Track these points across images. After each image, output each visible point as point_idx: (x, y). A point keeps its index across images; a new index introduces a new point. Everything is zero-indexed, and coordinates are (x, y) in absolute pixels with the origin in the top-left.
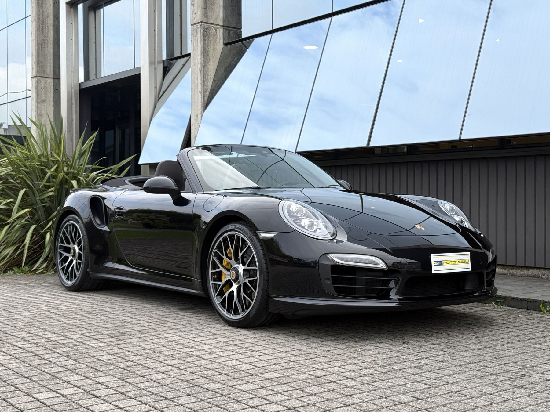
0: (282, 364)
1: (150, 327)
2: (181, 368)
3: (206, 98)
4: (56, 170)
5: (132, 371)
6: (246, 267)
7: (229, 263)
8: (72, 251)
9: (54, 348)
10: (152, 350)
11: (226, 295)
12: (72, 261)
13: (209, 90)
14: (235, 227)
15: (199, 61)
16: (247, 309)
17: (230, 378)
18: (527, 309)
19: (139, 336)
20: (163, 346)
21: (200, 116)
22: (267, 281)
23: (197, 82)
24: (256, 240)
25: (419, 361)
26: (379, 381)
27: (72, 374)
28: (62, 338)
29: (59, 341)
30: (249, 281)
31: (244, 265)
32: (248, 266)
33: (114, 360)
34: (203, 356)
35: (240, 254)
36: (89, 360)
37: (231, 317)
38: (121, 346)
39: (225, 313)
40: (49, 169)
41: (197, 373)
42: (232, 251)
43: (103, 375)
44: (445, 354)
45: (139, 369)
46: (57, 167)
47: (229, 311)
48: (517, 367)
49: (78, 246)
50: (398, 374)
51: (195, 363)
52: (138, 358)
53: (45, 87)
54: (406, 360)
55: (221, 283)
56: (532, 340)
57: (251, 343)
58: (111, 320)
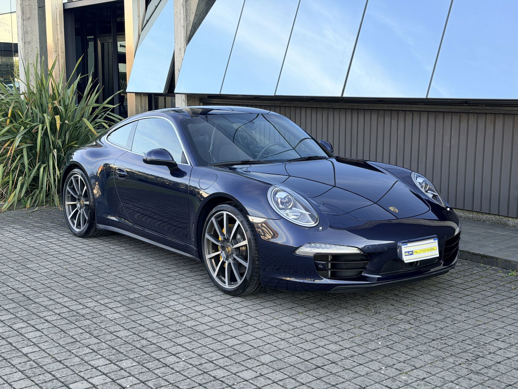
0: (274, 344)
1: (155, 291)
2: (190, 349)
3: (189, 32)
5: (147, 352)
9: (77, 320)
10: (161, 323)
13: (191, 24)
17: (232, 362)
19: (147, 303)
20: (170, 318)
21: (183, 50)
23: (179, 17)
25: (390, 337)
26: (358, 366)
27: (97, 357)
28: (81, 307)
29: (79, 311)
33: (130, 337)
34: (206, 332)
36: (109, 337)
38: (133, 318)
41: (203, 356)
43: (124, 358)
44: (411, 328)
45: (153, 350)
48: (473, 345)
50: (373, 357)
51: (199, 341)
52: (150, 334)
54: (379, 337)
56: (485, 307)
57: (245, 314)
58: (119, 280)
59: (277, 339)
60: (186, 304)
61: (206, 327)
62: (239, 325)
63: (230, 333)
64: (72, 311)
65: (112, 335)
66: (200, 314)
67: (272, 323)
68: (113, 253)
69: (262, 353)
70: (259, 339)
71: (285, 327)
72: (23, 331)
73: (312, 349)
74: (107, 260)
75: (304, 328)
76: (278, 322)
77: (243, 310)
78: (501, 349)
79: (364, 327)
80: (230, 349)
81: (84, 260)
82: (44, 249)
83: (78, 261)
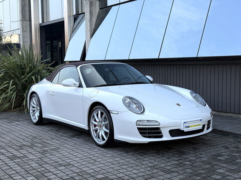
13: (93, 29)
15: (89, 17)
21: (89, 41)
23: (88, 26)
25: (166, 167)
29: (17, 155)
33: (37, 166)
38: (42, 158)
41: (69, 175)
45: (46, 172)
50: (154, 176)
52: (47, 165)
53: (25, 25)
60: (70, 152)
61: (75, 162)
63: (87, 165)
71: (114, 162)
76: (112, 160)
79: (154, 163)
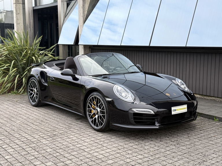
0: (114, 155)
1: (65, 131)
2: (77, 157)
3: (85, 19)
4: (25, 53)
5: (59, 159)
6: (101, 110)
7: (94, 107)
8: (34, 91)
9: (30, 144)
10: (66, 145)
11: (94, 119)
12: (34, 95)
13: (86, 15)
14: (97, 94)
15: (82, 3)
16: (102, 125)
18: (209, 119)
19: (61, 136)
20: (70, 143)
21: (82, 26)
22: (109, 116)
23: (81, 12)
24: (105, 100)
25: (166, 152)
27: (37, 161)
28: (32, 138)
29: (31, 140)
30: (102, 115)
31: (100, 109)
32: (102, 109)
33: (52, 152)
34: (85, 150)
35: (99, 105)
36: (43, 152)
37: (95, 127)
38: (54, 143)
39: (93, 125)
40: (23, 52)
41: (83, 160)
42: (96, 103)
43: (48, 161)
44: (176, 148)
45: (61, 158)
46: (27, 51)
47: (95, 125)
48: (202, 156)
49: (36, 89)
50: (157, 161)
51: (82, 154)
52: (61, 150)
53: (19, 8)
54: (161, 152)
55: (92, 114)
56: (209, 139)
57: (103, 141)
58: (50, 126)
59: (116, 153)
60: (78, 137)
61: (85, 147)
62: (100, 146)
63: (96, 150)
64: (28, 140)
65: (44, 151)
66: (83, 141)
67: (114, 145)
68: (49, 114)
69: (109, 159)
70: (108, 153)
71: (120, 147)
72: (6, 149)
73: (130, 157)
74: (46, 117)
75: (128, 148)
76: (117, 145)
77: (102, 140)
78: (214, 158)
79: (155, 148)
80: (95, 157)
81: (36, 117)
82: (20, 112)
83: (33, 118)
